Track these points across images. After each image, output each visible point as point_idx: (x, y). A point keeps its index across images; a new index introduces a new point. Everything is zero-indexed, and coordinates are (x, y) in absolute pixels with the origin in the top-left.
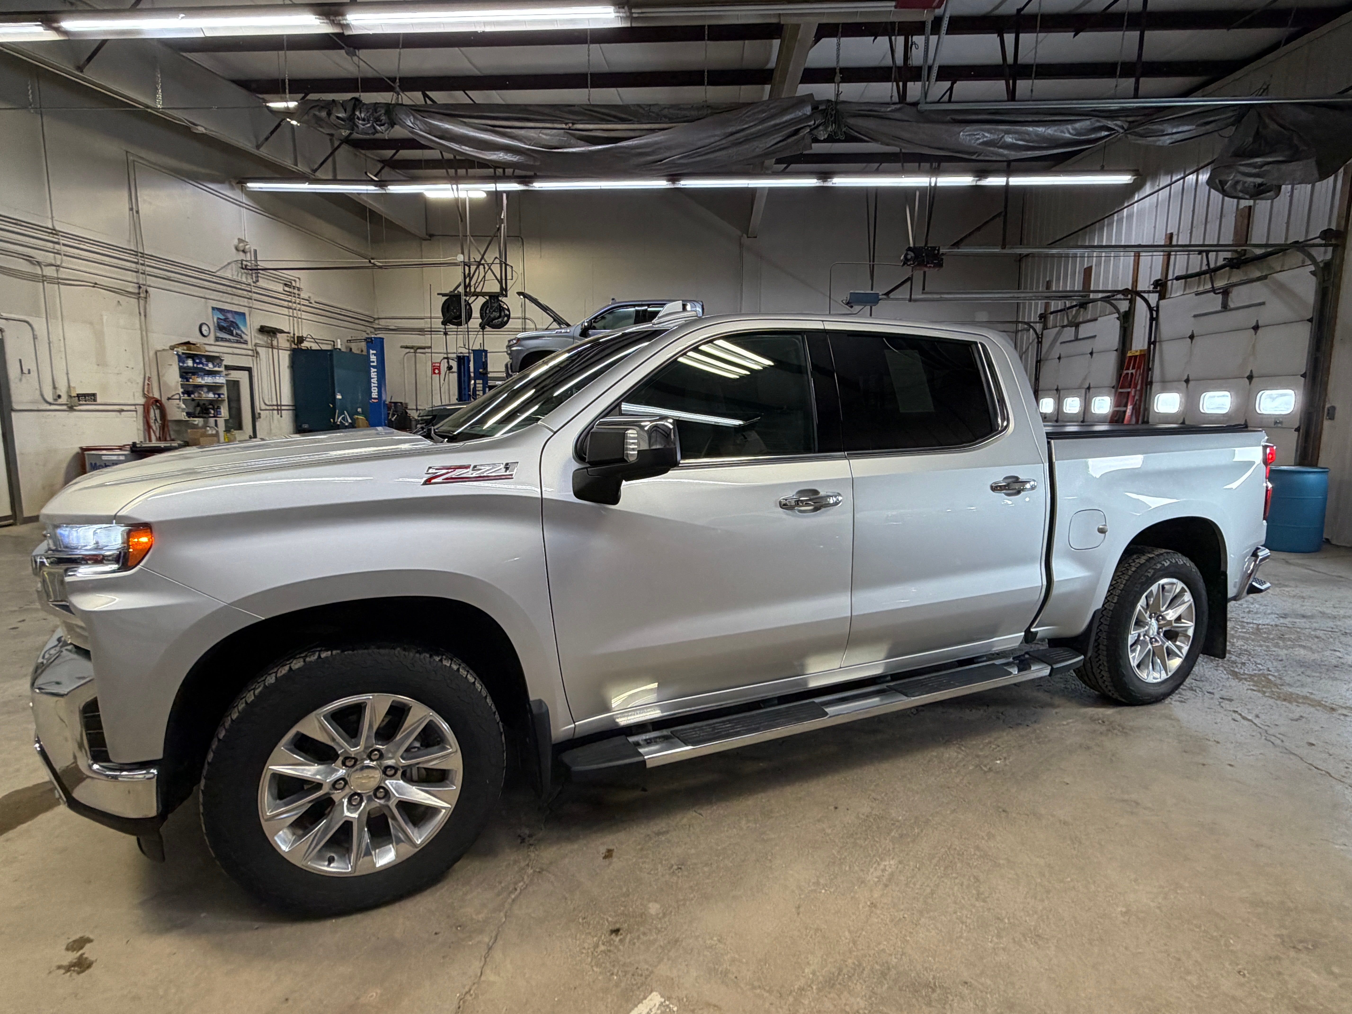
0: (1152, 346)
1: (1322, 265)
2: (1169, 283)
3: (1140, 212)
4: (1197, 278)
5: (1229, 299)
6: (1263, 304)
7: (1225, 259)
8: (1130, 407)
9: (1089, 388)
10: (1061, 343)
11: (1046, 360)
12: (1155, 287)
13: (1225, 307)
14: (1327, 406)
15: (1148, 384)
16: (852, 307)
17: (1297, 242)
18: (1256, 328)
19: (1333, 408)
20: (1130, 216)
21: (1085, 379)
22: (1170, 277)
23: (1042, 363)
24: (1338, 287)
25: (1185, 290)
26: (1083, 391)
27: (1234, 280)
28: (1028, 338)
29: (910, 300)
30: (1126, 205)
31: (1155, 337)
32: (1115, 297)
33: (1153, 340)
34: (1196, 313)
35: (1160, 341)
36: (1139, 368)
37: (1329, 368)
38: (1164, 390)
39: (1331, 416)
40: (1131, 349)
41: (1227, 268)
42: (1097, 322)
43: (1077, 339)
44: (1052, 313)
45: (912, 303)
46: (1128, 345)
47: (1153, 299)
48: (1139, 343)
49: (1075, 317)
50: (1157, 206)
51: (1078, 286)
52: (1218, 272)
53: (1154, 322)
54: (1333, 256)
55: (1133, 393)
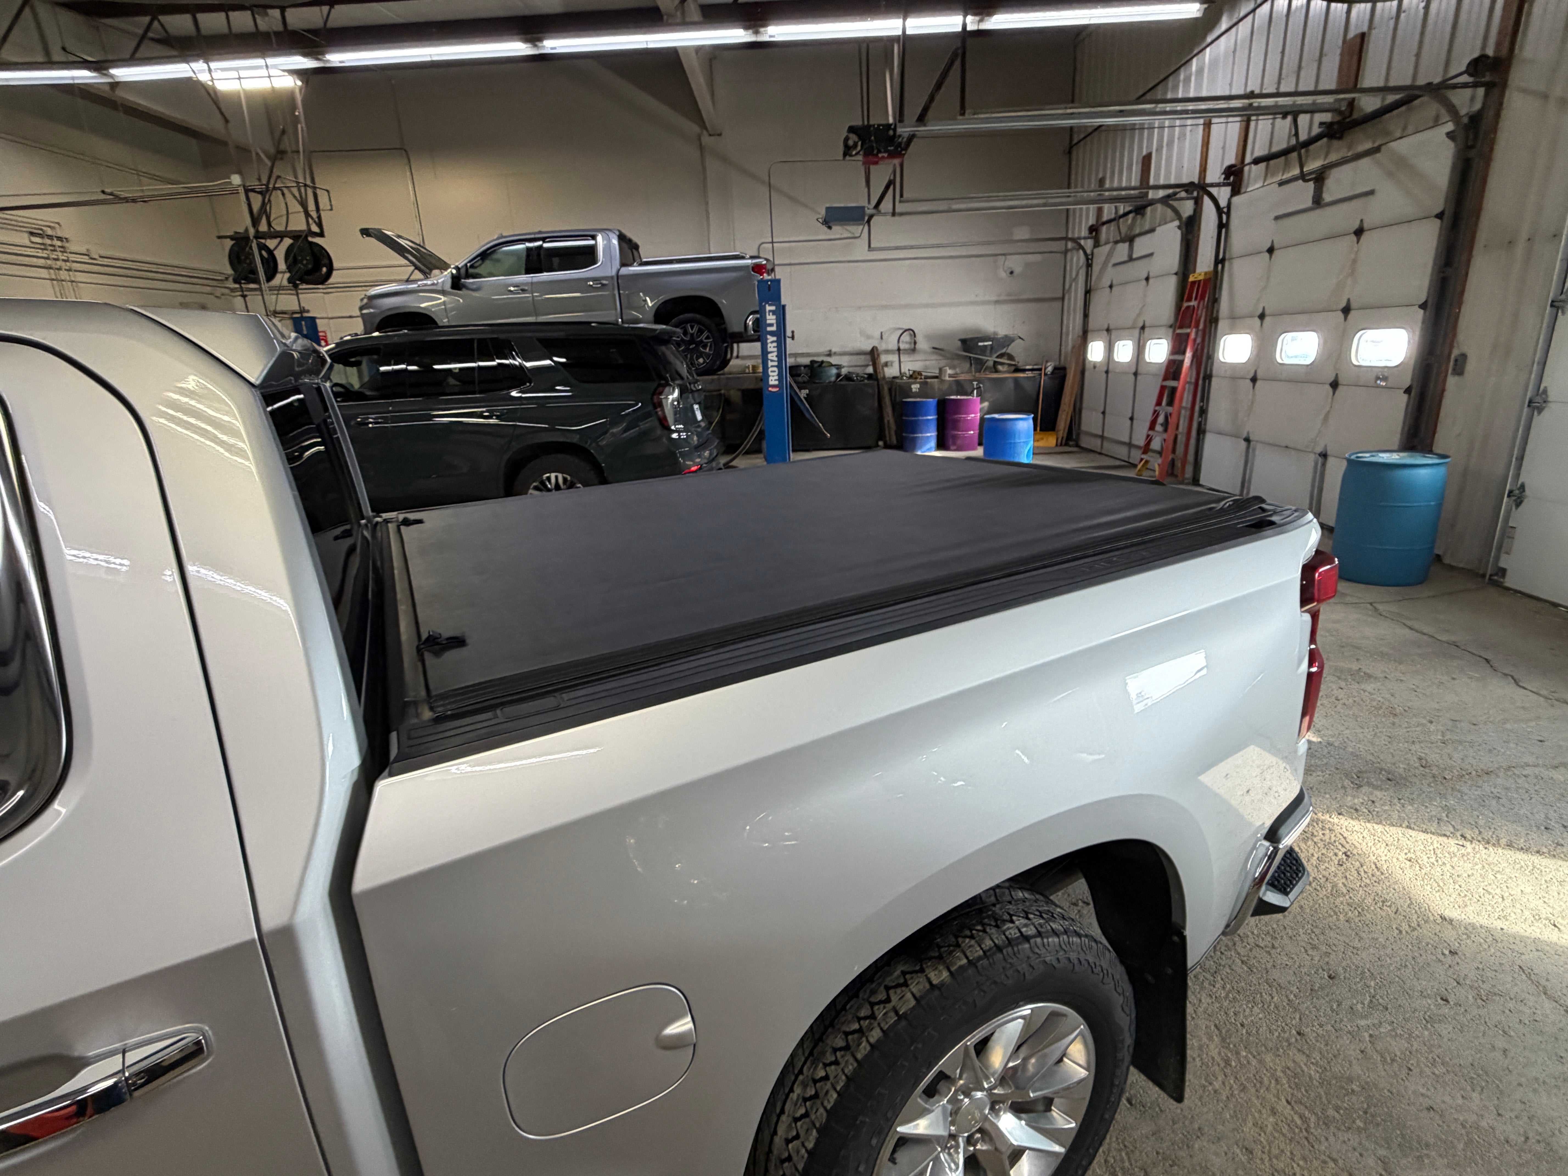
0: (1220, 266)
1: (1465, 120)
2: (1246, 169)
3: (1214, 63)
4: (1283, 158)
5: (1325, 189)
6: (1371, 193)
7: (1321, 124)
8: (1189, 355)
9: (1143, 328)
10: (1115, 265)
11: (1096, 289)
12: (1227, 177)
13: (1318, 201)
14: (1455, 353)
15: (1213, 321)
16: (830, 228)
17: (1430, 84)
18: (1359, 232)
19: (1464, 357)
20: (1200, 71)
21: (1139, 315)
22: (1248, 159)
23: (1092, 293)
24: (1487, 159)
25: (1265, 180)
26: (1137, 332)
27: (1333, 157)
28: (1078, 259)
29: (894, 214)
30: (1195, 52)
31: (1224, 253)
32: (1178, 196)
33: (1221, 256)
34: (1280, 213)
35: (1231, 259)
36: (1203, 298)
37: (1462, 292)
38: (1233, 330)
39: (1459, 370)
40: (1194, 272)
41: (1325, 140)
42: (1156, 232)
43: (1131, 259)
44: (1104, 223)
45: (896, 218)
46: (1191, 267)
47: (1223, 194)
48: (1204, 263)
49: (1131, 227)
50: (1234, 52)
51: (1135, 182)
52: (1312, 147)
53: (1224, 231)
54: (1484, 104)
55: (1193, 336)
